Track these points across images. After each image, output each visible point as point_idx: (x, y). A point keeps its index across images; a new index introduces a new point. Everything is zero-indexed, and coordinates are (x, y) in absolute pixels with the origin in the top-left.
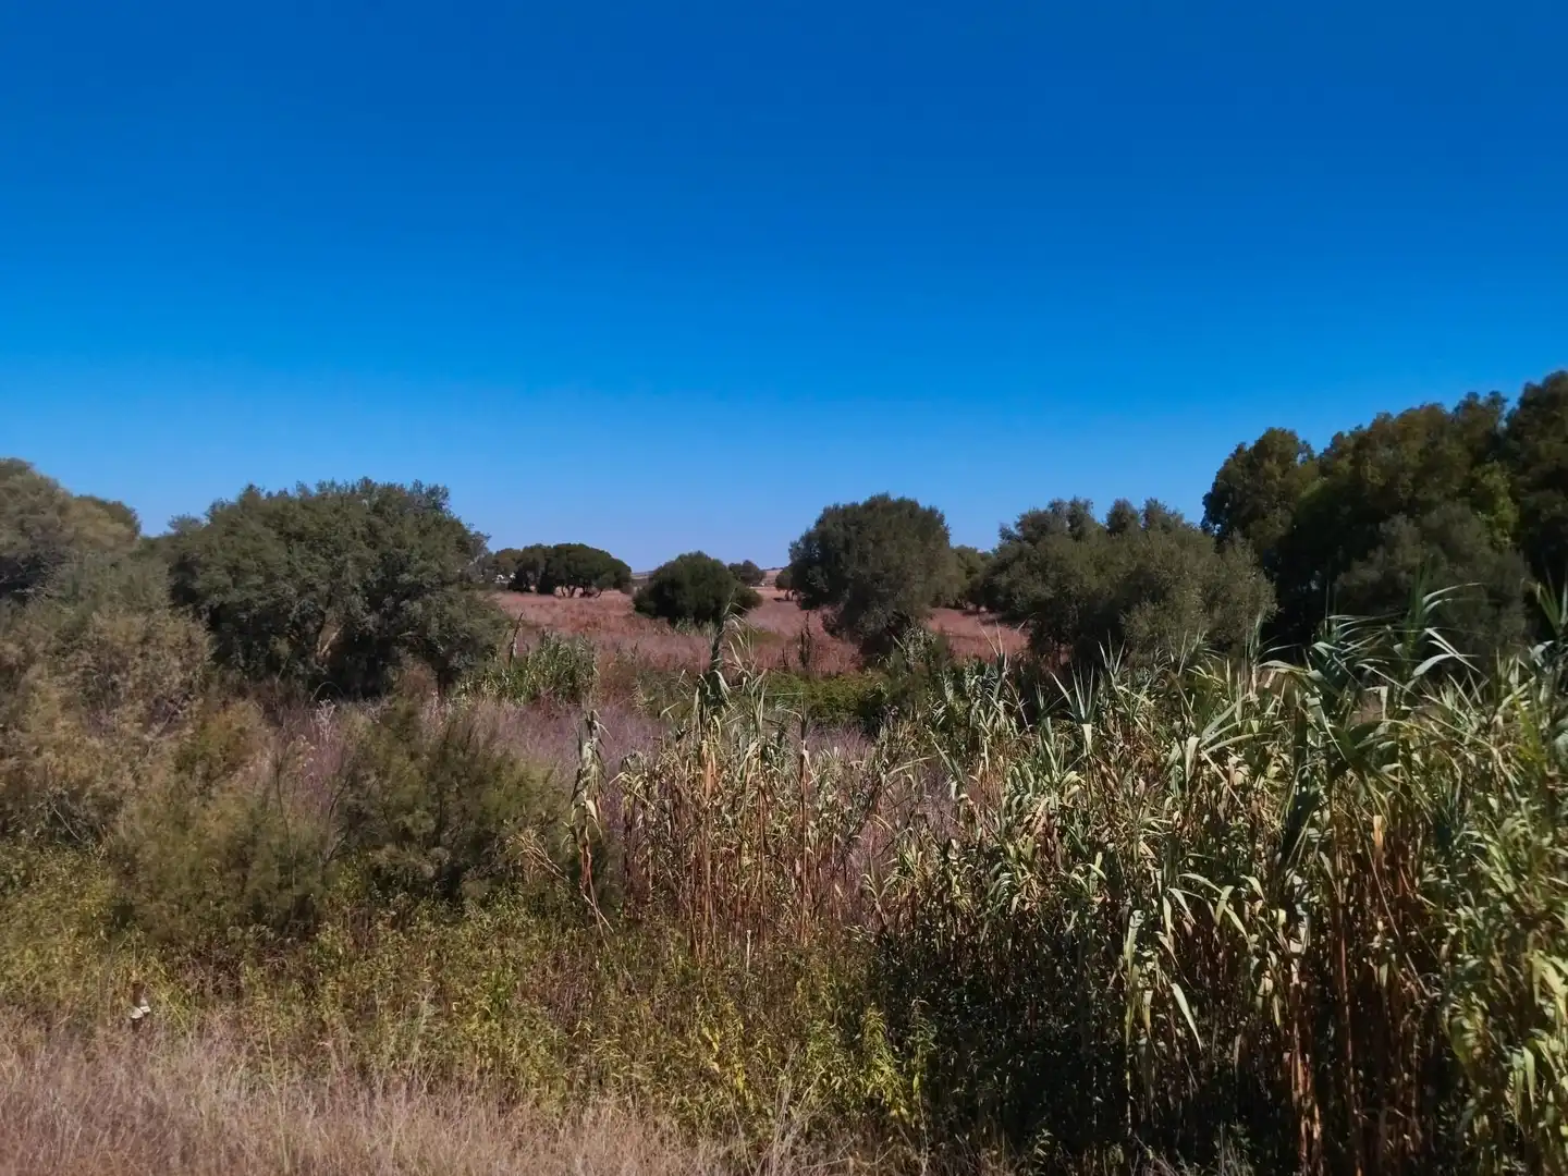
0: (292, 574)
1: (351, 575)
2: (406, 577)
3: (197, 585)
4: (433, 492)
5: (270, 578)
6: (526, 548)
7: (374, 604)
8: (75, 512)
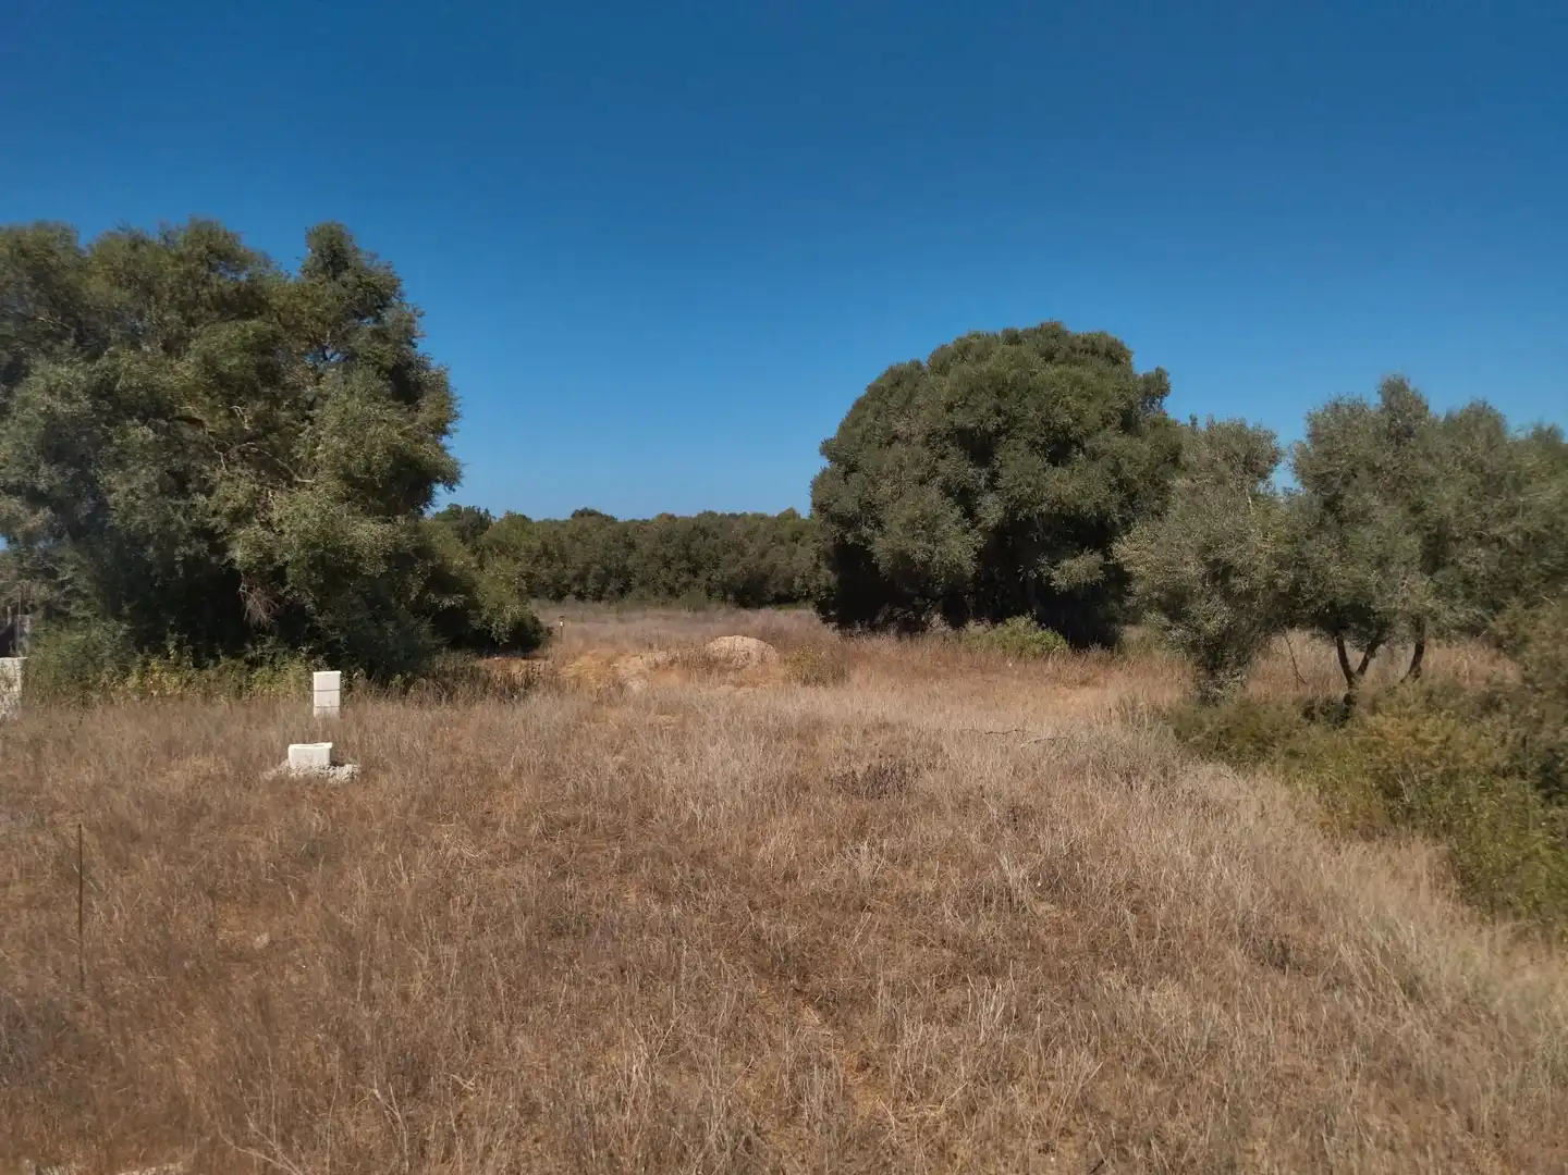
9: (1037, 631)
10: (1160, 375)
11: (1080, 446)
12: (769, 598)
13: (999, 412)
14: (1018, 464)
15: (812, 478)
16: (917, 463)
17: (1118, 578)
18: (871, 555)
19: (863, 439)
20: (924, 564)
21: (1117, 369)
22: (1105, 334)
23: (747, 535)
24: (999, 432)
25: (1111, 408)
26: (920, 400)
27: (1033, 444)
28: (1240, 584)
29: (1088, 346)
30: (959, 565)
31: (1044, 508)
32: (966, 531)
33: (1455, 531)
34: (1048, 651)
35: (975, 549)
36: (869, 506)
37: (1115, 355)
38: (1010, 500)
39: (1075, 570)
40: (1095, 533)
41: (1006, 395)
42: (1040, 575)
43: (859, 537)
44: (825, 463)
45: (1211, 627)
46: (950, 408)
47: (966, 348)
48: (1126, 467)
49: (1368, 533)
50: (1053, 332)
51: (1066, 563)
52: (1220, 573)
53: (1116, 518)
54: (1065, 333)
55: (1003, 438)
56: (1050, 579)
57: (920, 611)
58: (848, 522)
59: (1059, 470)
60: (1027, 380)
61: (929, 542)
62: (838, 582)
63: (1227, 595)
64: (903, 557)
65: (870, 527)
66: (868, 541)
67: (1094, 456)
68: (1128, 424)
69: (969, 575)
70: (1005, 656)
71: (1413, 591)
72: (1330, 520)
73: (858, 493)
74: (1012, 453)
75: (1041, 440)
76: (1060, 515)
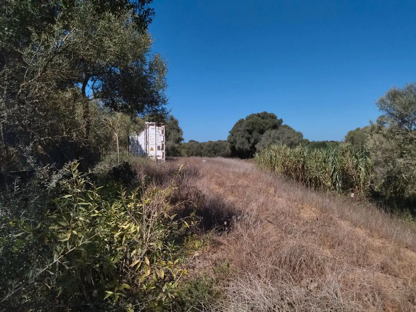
10: (282, 119)
13: (253, 127)
15: (228, 136)
16: (242, 134)
18: (235, 148)
19: (235, 131)
20: (242, 149)
21: (274, 119)
24: (253, 130)
25: (271, 125)
26: (243, 125)
27: (258, 131)
30: (247, 149)
32: (249, 144)
35: (250, 146)
36: (235, 141)
37: (274, 117)
43: (233, 145)
44: (229, 134)
46: (246, 126)
50: (265, 113)
58: (232, 143)
61: (243, 146)
62: (231, 152)
64: (239, 148)
65: (235, 144)
66: (235, 146)
68: (275, 127)
73: (233, 139)
74: (255, 133)
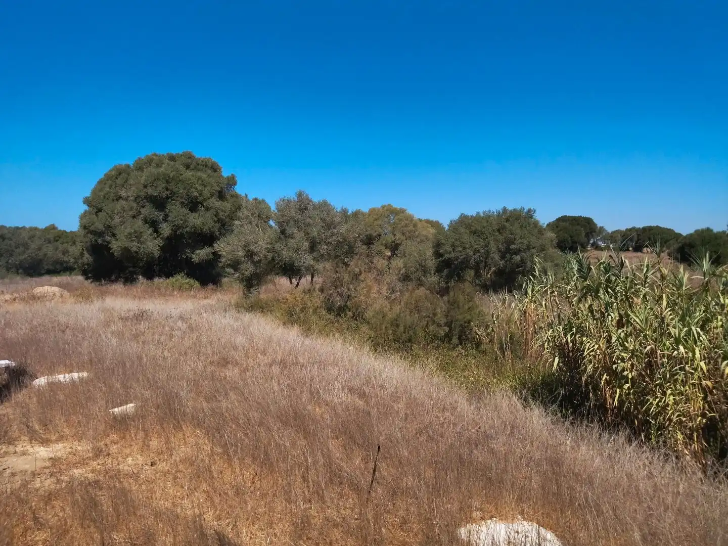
0: (472, 246)
1: (493, 247)
2: (513, 247)
3: (441, 251)
4: (529, 211)
5: (464, 248)
6: (627, 229)
7: (503, 257)
8: (419, 226)
9: (186, 279)
10: (233, 177)
11: (202, 205)
12: (43, 272)
13: (167, 190)
14: (176, 211)
15: (80, 214)
16: (131, 209)
17: (216, 256)
18: (110, 249)
19: (104, 197)
20: (136, 252)
21: (216, 174)
22: (211, 159)
23: (29, 238)
25: (214, 190)
26: (131, 182)
27: (182, 203)
28: (256, 258)
29: (204, 163)
30: (152, 253)
31: (188, 229)
32: (155, 238)
33: (318, 240)
34: (191, 287)
35: (159, 246)
36: (108, 227)
37: (215, 168)
38: (174, 226)
39: (201, 254)
40: (208, 239)
41: (170, 183)
42: (187, 256)
43: (104, 241)
44: (86, 207)
45: (247, 273)
46: (145, 187)
47: (150, 160)
48: (221, 214)
49: (293, 241)
50: (190, 156)
51: (198, 252)
52: (250, 254)
53: (217, 233)
54: (194, 157)
55: (170, 200)
56: (191, 258)
57: (132, 273)
58: (100, 234)
59: (194, 214)
60: (178, 177)
61: (138, 243)
62: (94, 261)
63: (253, 262)
64: (126, 250)
65: (110, 236)
67: (208, 209)
68: (221, 196)
69: (157, 257)
70: (173, 290)
71: (307, 259)
72: (282, 236)
73: (103, 221)
74: (174, 207)
75: (186, 202)
76: (194, 233)
